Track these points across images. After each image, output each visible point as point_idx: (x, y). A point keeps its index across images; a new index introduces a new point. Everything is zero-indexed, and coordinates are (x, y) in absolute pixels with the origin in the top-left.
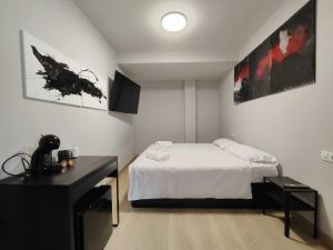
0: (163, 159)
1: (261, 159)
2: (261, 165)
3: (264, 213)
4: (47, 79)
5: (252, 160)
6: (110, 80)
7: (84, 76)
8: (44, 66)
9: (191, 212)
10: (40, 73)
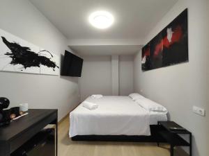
0: (94, 108)
1: (156, 109)
2: (156, 113)
3: (158, 146)
4: (13, 58)
5: (150, 110)
6: (62, 56)
7: (42, 54)
8: (11, 49)
9: (111, 144)
10: (7, 54)
